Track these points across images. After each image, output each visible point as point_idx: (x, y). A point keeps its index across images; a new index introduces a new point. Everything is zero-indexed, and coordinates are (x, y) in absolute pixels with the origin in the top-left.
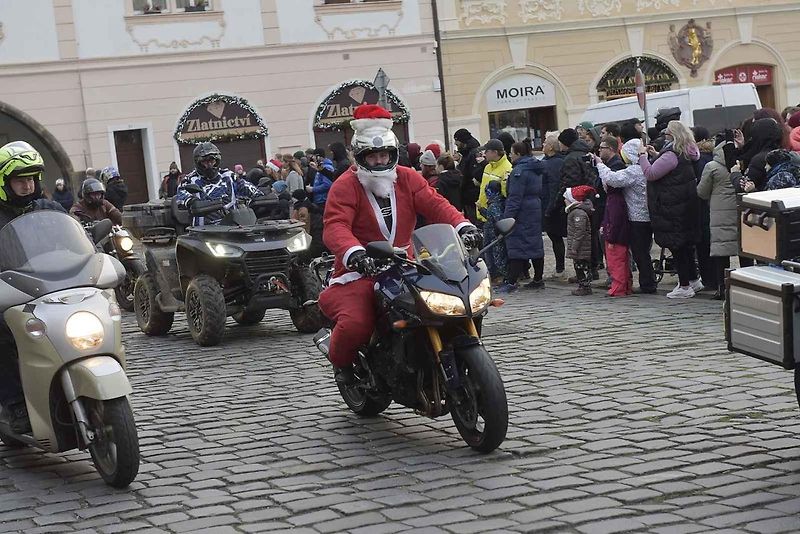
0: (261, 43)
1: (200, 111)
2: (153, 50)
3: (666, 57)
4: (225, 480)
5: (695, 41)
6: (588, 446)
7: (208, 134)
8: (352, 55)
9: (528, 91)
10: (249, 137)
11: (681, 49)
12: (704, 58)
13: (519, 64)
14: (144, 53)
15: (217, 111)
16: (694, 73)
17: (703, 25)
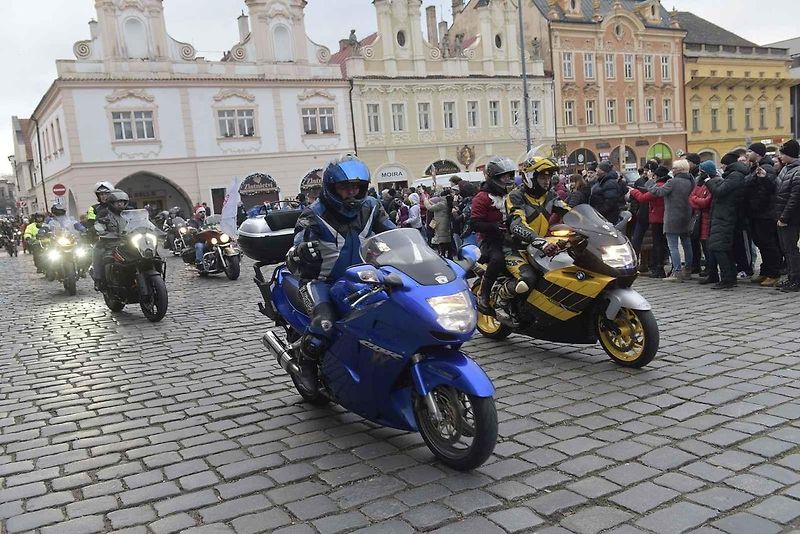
0: (277, 151)
1: (250, 180)
2: (229, 153)
3: (455, 161)
5: (468, 154)
7: (253, 191)
8: (318, 157)
9: (395, 174)
10: (272, 192)
11: (462, 158)
12: (471, 161)
13: (391, 162)
15: (258, 181)
16: (467, 167)
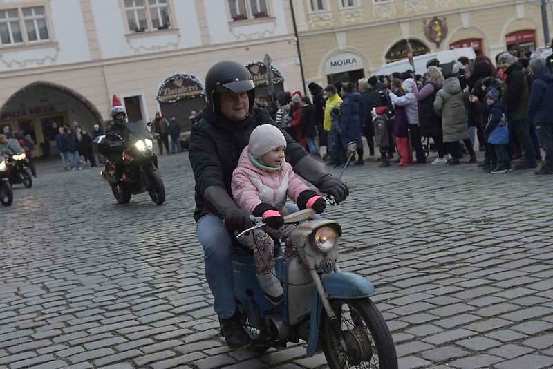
0: (201, 45)
1: (170, 84)
2: (142, 52)
3: (422, 37)
4: (196, 273)
5: (438, 28)
6: (396, 242)
7: (175, 96)
8: (251, 48)
9: (348, 61)
12: (443, 37)
13: (342, 47)
14: (137, 54)
15: (179, 83)
16: (438, 45)
17: (442, 19)
